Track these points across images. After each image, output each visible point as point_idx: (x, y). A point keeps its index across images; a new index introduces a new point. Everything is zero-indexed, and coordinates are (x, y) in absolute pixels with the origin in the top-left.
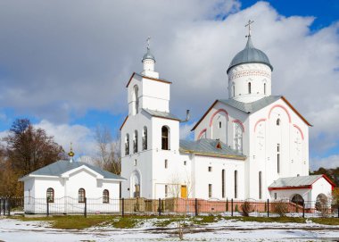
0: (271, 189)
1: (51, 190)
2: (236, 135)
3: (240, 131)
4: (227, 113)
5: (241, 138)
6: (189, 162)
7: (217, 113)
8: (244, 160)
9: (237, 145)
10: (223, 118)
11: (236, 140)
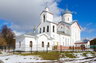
0: (75, 43)
1: (31, 42)
2: (67, 30)
3: (68, 29)
4: (64, 25)
5: (69, 31)
6: (59, 36)
7: (60, 25)
8: (70, 36)
9: (67, 33)
10: (63, 26)
11: (67, 31)
